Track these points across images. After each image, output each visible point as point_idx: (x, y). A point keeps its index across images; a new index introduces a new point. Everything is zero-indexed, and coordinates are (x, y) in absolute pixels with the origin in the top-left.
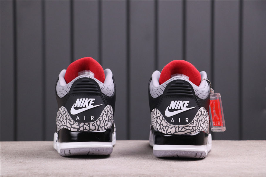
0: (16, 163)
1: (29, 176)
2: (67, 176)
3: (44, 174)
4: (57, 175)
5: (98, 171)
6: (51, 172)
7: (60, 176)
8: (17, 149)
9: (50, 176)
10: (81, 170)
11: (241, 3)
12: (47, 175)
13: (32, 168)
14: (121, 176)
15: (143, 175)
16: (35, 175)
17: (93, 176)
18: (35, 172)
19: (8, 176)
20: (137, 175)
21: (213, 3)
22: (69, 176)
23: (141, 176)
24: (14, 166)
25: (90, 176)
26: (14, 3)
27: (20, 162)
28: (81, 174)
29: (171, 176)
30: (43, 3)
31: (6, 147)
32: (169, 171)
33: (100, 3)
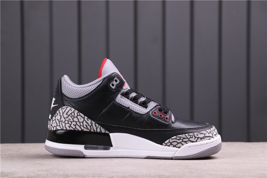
0: (34, 164)
1: (50, 177)
2: (87, 177)
3: (63, 175)
4: (76, 176)
5: (117, 172)
6: (70, 173)
7: (79, 177)
8: (32, 151)
9: (70, 177)
10: (100, 171)
11: (249, 3)
12: (67, 176)
13: (50, 169)
14: (140, 177)
15: (162, 176)
16: (55, 176)
17: (112, 177)
18: (55, 173)
19: (28, 177)
20: (157, 176)
21: (220, 3)
22: (89, 177)
23: (160, 177)
24: (33, 167)
25: (110, 177)
26: (22, 3)
27: (38, 163)
28: (100, 175)
29: (191, 177)
30: (51, 3)
31: (20, 149)
32: (188, 172)
33: (107, 3)
